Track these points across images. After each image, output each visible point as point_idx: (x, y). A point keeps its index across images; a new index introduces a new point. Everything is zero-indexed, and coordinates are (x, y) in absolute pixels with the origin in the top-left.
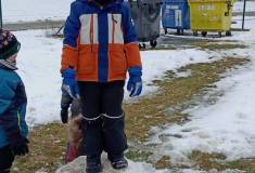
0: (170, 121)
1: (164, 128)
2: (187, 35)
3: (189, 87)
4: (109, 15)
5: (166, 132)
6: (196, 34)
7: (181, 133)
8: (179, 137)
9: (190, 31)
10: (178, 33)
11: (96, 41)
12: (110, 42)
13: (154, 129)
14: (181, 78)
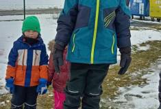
0: (133, 84)
1: (129, 89)
2: (147, 20)
3: (148, 58)
4: (34, 51)
5: (130, 92)
6: (153, 20)
7: (142, 94)
8: (140, 97)
9: (149, 18)
10: (141, 19)
11: (25, 64)
12: (33, 65)
13: (121, 89)
14: (142, 51)
